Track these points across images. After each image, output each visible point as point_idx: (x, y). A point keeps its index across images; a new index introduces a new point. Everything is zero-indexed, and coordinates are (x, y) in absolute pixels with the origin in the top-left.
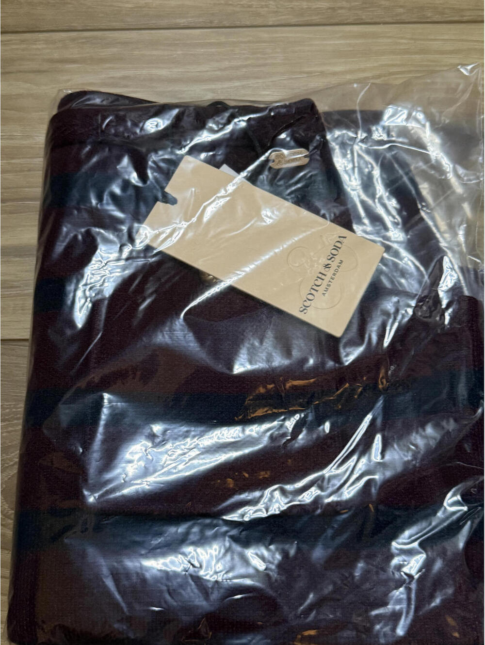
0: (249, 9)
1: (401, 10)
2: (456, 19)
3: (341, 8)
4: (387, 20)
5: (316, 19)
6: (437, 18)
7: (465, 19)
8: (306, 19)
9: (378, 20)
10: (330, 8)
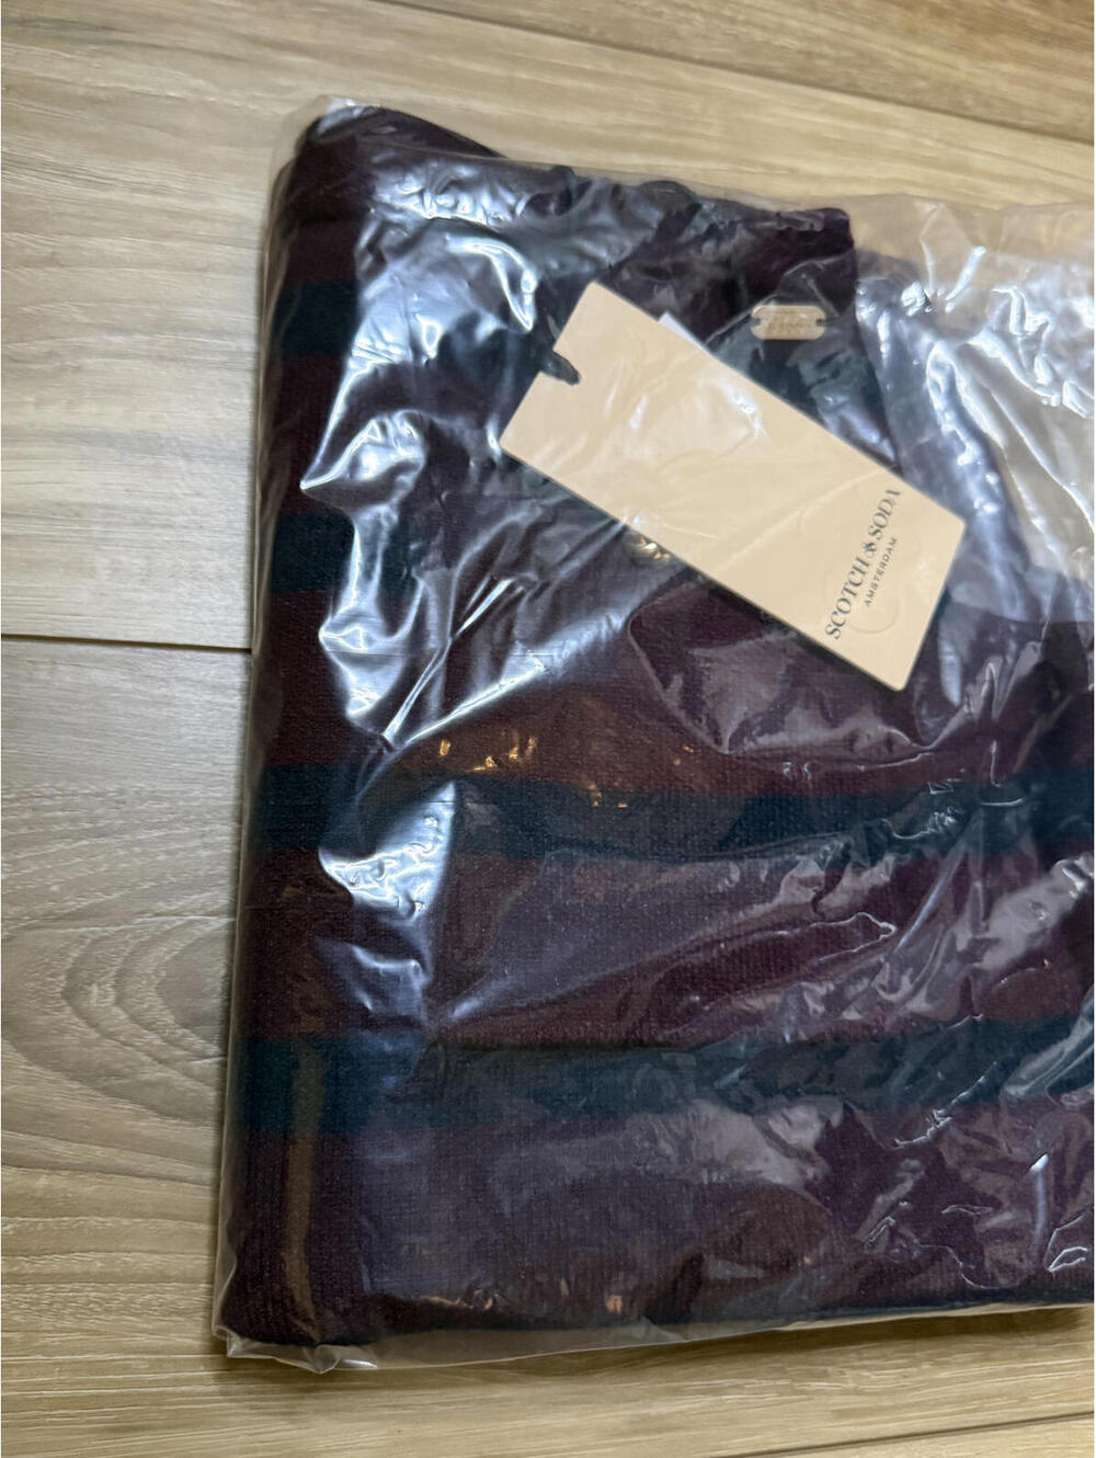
0: (655, 20)
1: (922, 84)
2: (1011, 120)
3: (822, 56)
4: (902, 97)
5: (779, 66)
6: (979, 111)
7: (1025, 123)
8: (761, 62)
9: (883, 93)
10: (800, 52)
